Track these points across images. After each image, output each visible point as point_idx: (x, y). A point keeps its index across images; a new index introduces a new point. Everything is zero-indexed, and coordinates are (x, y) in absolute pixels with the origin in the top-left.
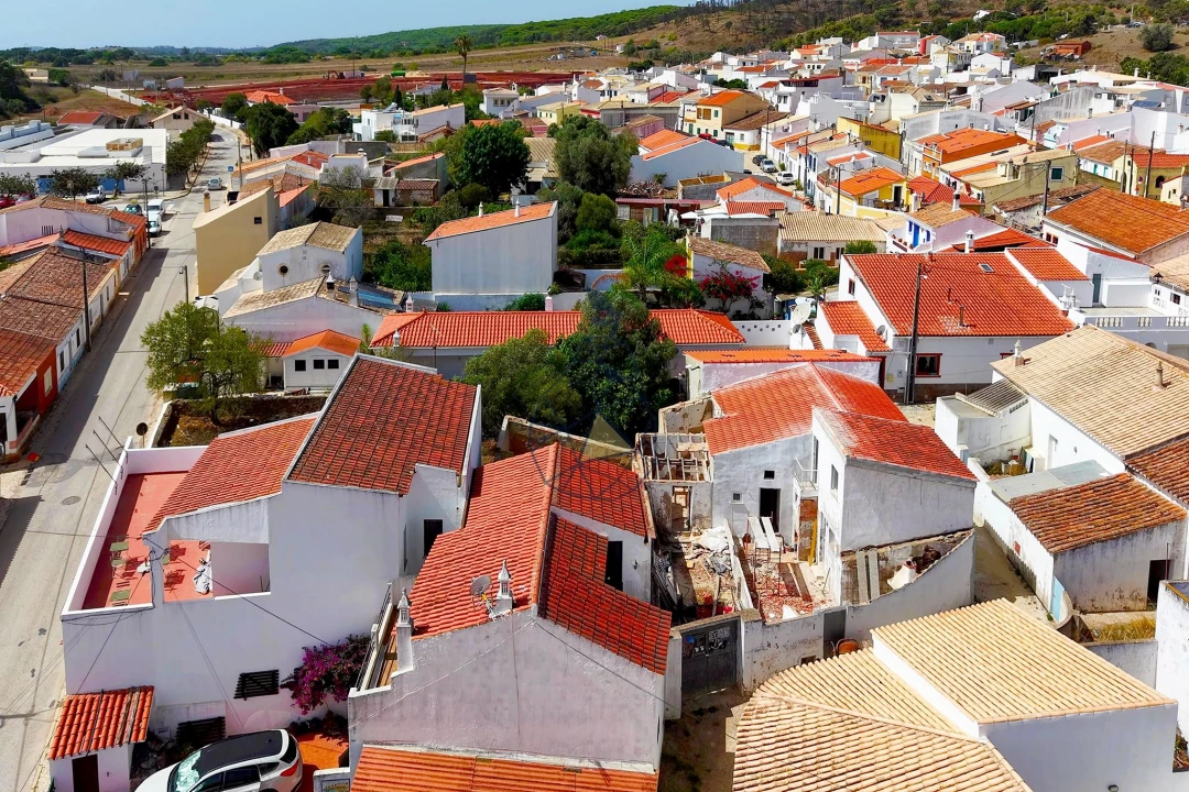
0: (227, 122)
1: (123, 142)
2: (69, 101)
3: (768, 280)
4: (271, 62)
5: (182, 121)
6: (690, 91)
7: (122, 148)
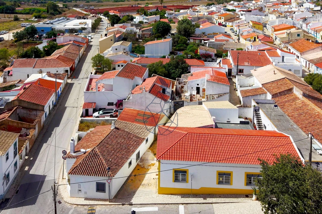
0: (104, 17)
1: (82, 23)
2: (68, 12)
3: (216, 55)
4: (115, 2)
5: (94, 17)
6: (219, 12)
7: (82, 24)
